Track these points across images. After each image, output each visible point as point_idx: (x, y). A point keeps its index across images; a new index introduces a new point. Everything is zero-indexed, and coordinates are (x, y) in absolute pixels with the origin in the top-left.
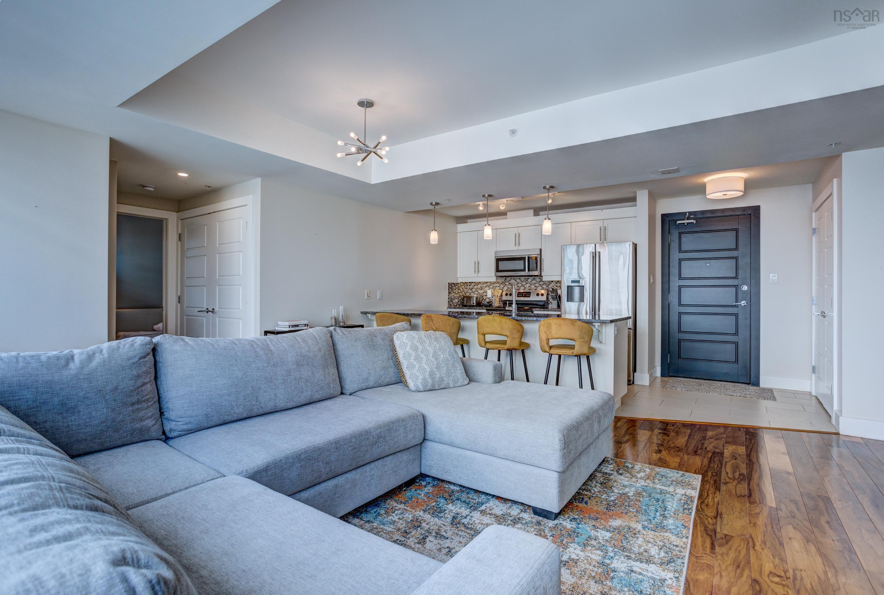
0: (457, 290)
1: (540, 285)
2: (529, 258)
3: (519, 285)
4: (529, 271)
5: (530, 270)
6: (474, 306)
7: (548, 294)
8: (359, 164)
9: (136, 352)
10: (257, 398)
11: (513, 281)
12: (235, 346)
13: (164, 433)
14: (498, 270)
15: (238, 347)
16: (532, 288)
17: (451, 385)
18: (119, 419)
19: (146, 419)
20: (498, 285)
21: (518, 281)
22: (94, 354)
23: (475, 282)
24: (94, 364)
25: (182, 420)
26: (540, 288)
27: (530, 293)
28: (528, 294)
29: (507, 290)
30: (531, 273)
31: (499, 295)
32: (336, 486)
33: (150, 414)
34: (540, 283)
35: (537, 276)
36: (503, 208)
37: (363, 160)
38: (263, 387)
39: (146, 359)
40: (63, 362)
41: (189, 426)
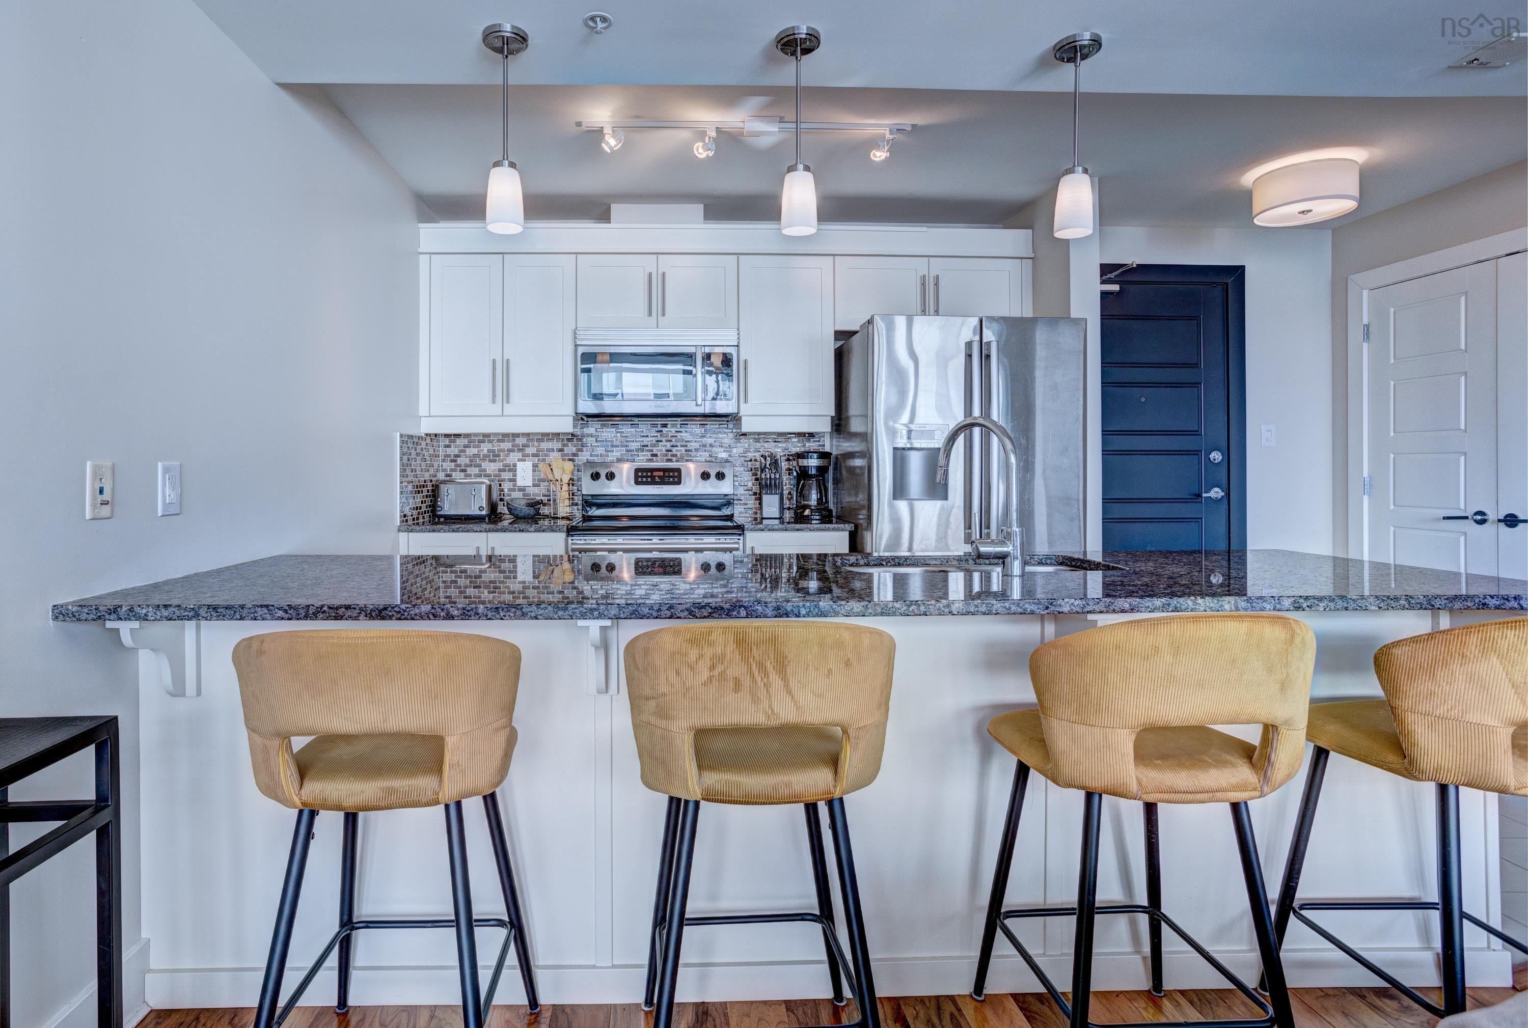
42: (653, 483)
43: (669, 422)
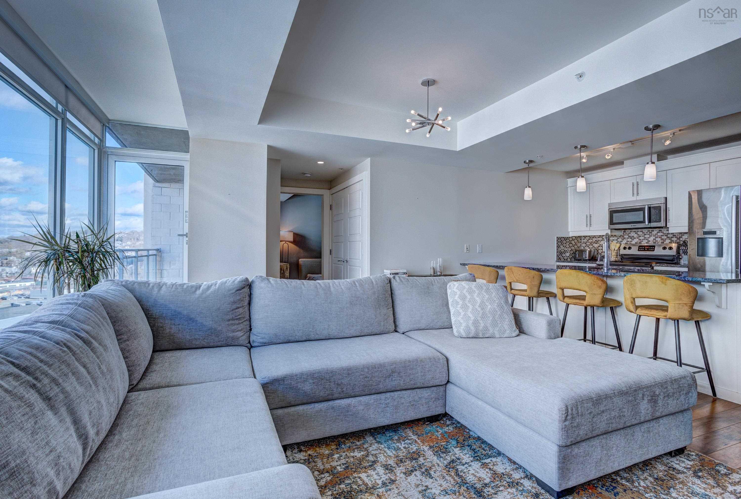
0: (568, 244)
1: (669, 237)
2: (649, 208)
3: (640, 238)
4: (650, 221)
5: (652, 221)
6: (586, 260)
7: (678, 248)
8: (428, 135)
9: (235, 286)
10: (313, 326)
11: (633, 234)
12: (303, 286)
13: (249, 342)
14: (611, 222)
15: (305, 287)
16: (657, 241)
17: (497, 336)
18: (219, 329)
19: (237, 331)
20: (615, 238)
21: (640, 233)
22: (212, 285)
23: (589, 236)
24: (209, 292)
25: (260, 335)
26: (668, 241)
27: (654, 246)
28: (652, 248)
29: (626, 243)
30: (653, 225)
31: (616, 249)
32: (349, 405)
33: (240, 328)
34: (669, 236)
35: (662, 227)
36: (610, 157)
37: (430, 132)
38: (319, 318)
39: (241, 291)
40: (194, 289)
41: (264, 341)
42: (644, 250)
43: (643, 230)
